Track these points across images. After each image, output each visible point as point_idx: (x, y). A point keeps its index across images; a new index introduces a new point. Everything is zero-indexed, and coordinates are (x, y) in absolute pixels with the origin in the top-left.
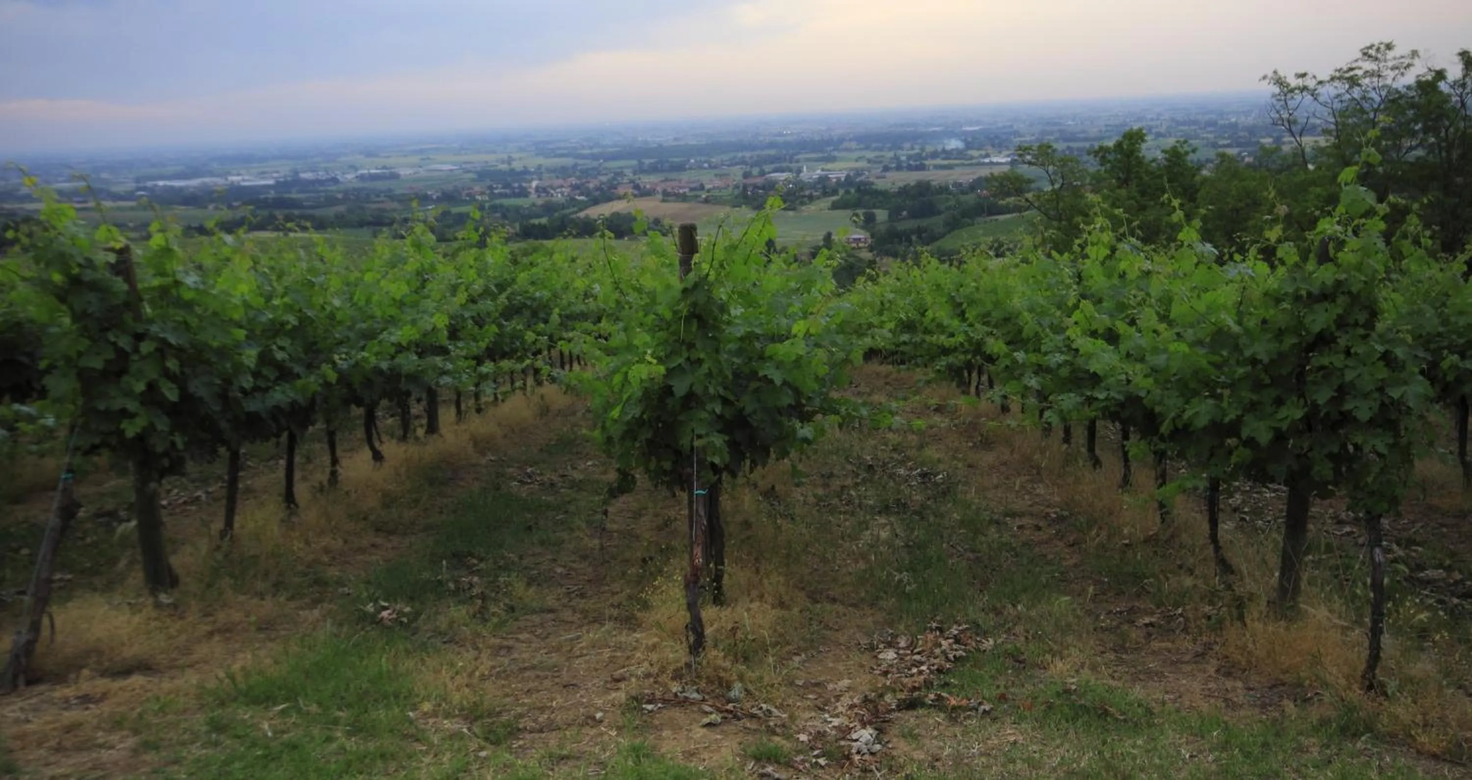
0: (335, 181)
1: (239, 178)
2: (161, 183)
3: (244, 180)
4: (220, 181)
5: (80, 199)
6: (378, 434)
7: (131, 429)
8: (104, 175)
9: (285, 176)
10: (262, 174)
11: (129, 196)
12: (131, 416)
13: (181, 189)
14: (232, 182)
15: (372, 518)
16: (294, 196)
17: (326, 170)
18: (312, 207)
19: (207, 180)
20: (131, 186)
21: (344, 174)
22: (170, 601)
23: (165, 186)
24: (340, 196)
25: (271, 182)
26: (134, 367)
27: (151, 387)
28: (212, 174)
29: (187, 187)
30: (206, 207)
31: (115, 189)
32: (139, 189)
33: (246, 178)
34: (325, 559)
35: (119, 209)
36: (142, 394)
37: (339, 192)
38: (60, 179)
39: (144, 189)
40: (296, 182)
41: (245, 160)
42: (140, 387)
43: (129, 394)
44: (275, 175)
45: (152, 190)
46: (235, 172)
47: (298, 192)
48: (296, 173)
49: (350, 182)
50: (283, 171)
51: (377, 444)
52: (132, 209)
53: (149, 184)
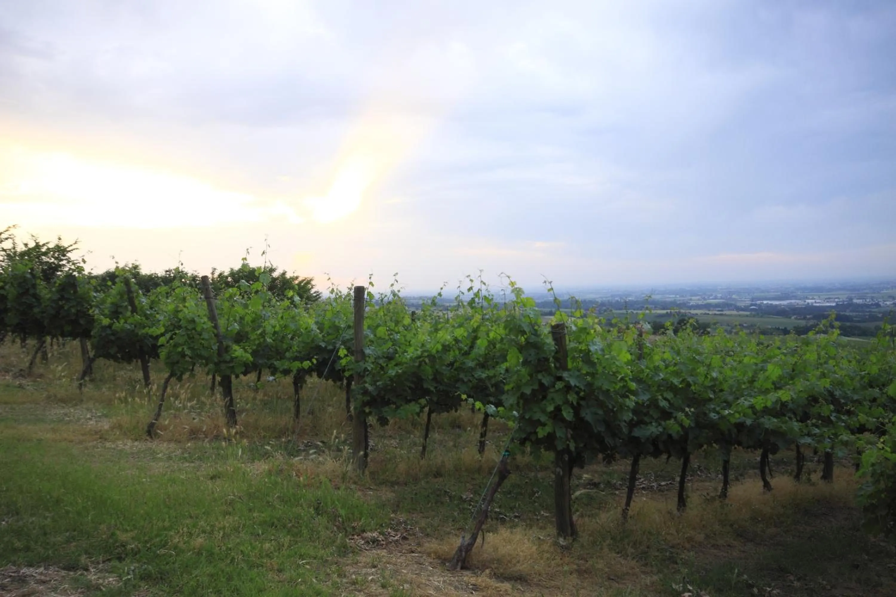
0: (878, 305)
1: (813, 301)
2: (765, 302)
3: (815, 302)
4: (800, 302)
5: (720, 309)
6: (770, 471)
7: (542, 433)
8: (734, 296)
9: (844, 301)
10: (828, 299)
11: (745, 309)
12: (544, 425)
13: (776, 306)
14: (808, 303)
15: (736, 526)
16: (847, 314)
17: (872, 298)
18: (859, 322)
19: (793, 301)
20: (748, 303)
21: (885, 301)
22: (564, 544)
23: (768, 303)
24: (880, 315)
25: (834, 304)
26: (549, 396)
27: (558, 409)
28: (795, 298)
29: (780, 305)
30: (790, 318)
31: (739, 304)
32: (752, 305)
33: (817, 301)
34: (687, 546)
35: (740, 315)
36: (551, 412)
37: (880, 313)
38: (711, 297)
39: (755, 305)
40: (850, 305)
41: (818, 290)
42: (551, 408)
43: (544, 411)
44: (836, 300)
45: (760, 305)
46: (811, 298)
47: (851, 311)
48: (851, 299)
49: (888, 306)
50: (843, 297)
51: (768, 479)
52: (747, 316)
53: (758, 302)
